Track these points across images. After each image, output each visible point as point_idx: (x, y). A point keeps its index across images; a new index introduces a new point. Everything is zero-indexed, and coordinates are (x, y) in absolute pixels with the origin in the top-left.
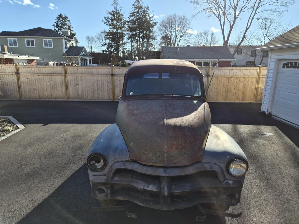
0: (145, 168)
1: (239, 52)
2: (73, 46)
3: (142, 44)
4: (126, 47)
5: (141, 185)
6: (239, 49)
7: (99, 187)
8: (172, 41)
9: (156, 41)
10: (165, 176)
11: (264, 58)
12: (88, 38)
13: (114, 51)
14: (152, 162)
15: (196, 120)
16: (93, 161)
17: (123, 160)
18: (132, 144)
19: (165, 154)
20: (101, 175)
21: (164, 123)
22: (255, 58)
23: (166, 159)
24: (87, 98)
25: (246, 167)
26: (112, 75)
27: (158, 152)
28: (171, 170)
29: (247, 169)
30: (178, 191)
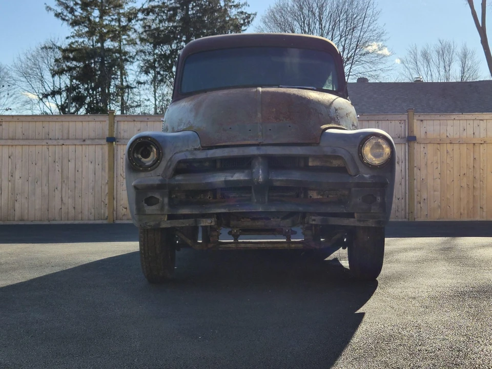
0: (227, 150)
10: (259, 155)
14: (237, 141)
16: (137, 153)
17: (189, 149)
19: (259, 125)
20: (151, 176)
21: (257, 90)
23: (260, 134)
27: (247, 124)
28: (269, 147)
30: (280, 178)
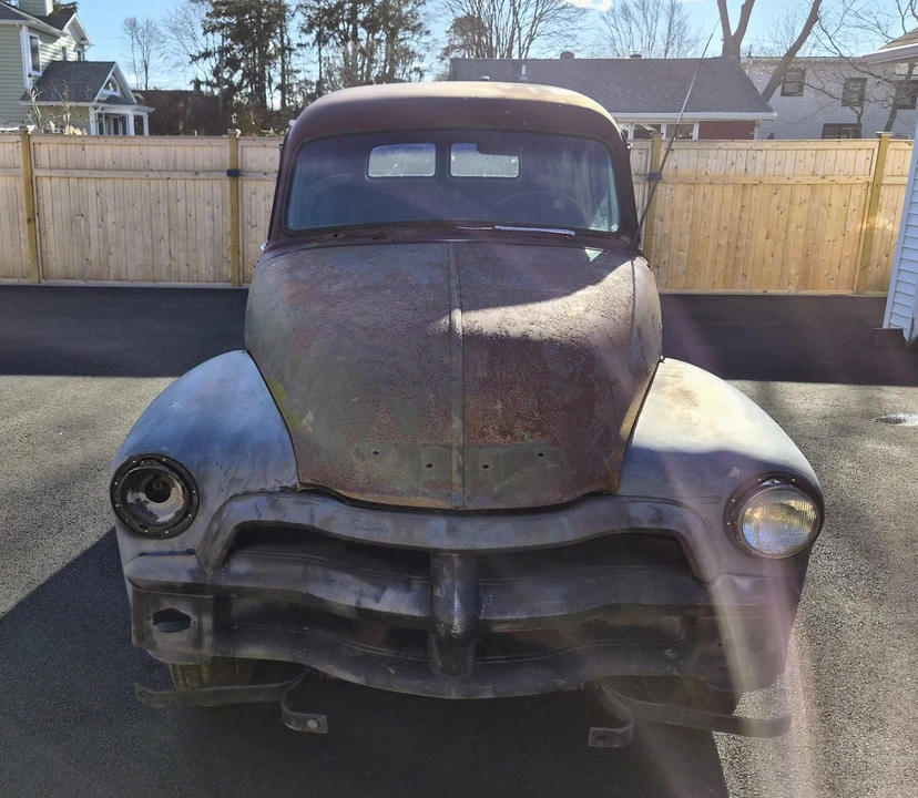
0: (365, 517)
1: (791, 87)
2: (65, 57)
3: (368, 53)
4: (295, 68)
5: (344, 593)
6: (790, 73)
7: (166, 605)
8: (498, 38)
9: (425, 39)
10: (454, 551)
11: (900, 113)
12: (132, 25)
13: (245, 82)
14: (395, 493)
15: (593, 317)
16: (136, 490)
17: (268, 487)
18: (310, 417)
19: (455, 453)
20: (172, 553)
21: (451, 325)
22: (859, 109)
23: (456, 479)
24: (124, 277)
25: (812, 515)
26: (234, 174)
27: (424, 446)
28: (480, 522)
29: (818, 525)
30: (508, 617)
